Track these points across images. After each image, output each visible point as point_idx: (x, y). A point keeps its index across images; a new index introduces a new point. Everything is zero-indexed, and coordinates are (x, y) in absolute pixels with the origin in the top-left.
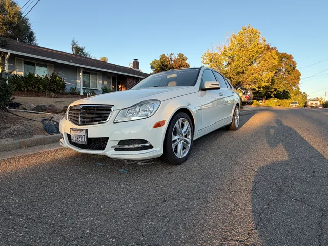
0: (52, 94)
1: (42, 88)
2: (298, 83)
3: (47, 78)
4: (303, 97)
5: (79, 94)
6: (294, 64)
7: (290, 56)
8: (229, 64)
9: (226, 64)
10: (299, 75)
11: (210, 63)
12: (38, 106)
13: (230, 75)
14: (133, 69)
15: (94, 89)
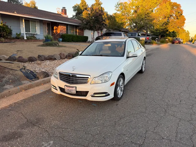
0: (3, 39)
2: (183, 25)
4: (186, 34)
5: (24, 39)
6: (182, 11)
7: (179, 5)
8: (135, 11)
9: (133, 12)
10: (184, 19)
11: (121, 11)
12: (10, 57)
14: (62, 15)
15: (34, 34)
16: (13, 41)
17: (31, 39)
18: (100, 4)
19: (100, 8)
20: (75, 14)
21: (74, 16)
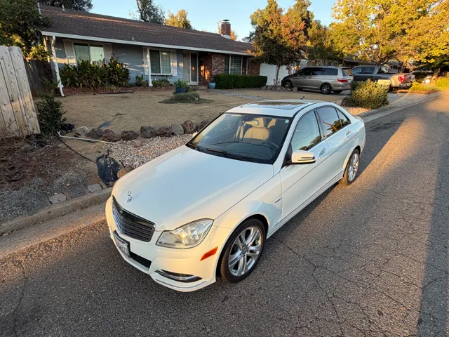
0: (114, 87)
1: (100, 82)
3: (105, 65)
5: (148, 85)
8: (380, 17)
9: (374, 18)
11: (346, 18)
12: (93, 130)
13: (379, 38)
14: (222, 35)
15: (167, 76)
16: (130, 91)
17: (160, 85)
18: (305, 6)
19: (305, 15)
20: (254, 30)
21: (253, 34)
